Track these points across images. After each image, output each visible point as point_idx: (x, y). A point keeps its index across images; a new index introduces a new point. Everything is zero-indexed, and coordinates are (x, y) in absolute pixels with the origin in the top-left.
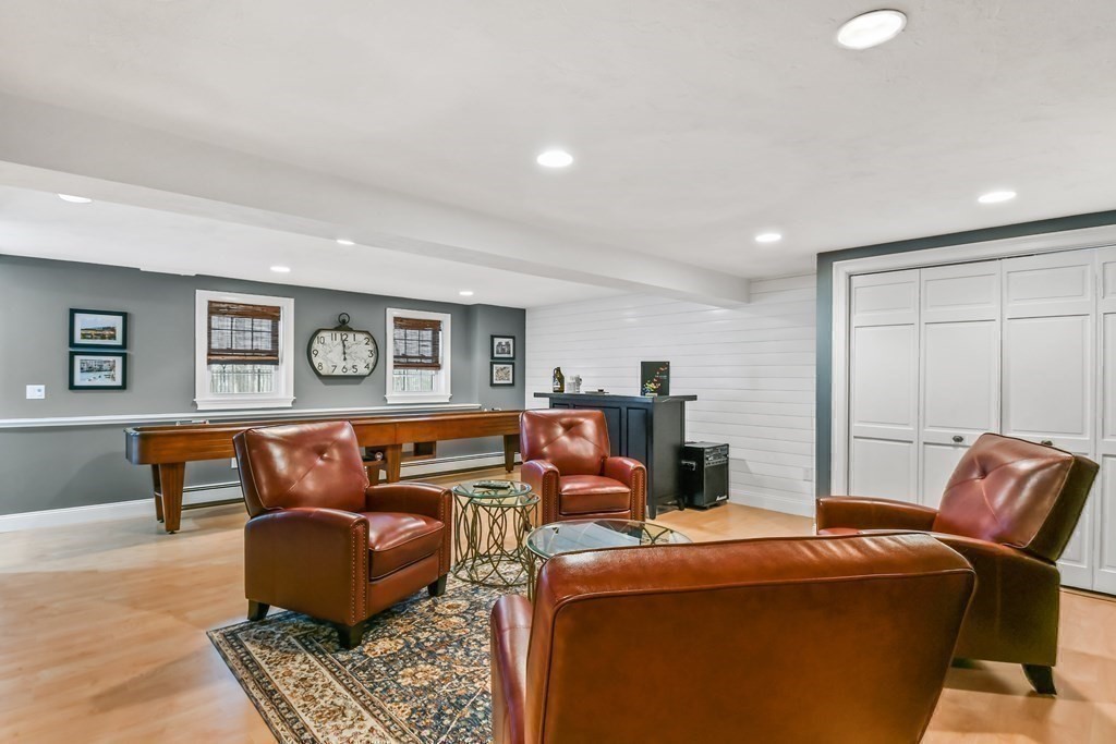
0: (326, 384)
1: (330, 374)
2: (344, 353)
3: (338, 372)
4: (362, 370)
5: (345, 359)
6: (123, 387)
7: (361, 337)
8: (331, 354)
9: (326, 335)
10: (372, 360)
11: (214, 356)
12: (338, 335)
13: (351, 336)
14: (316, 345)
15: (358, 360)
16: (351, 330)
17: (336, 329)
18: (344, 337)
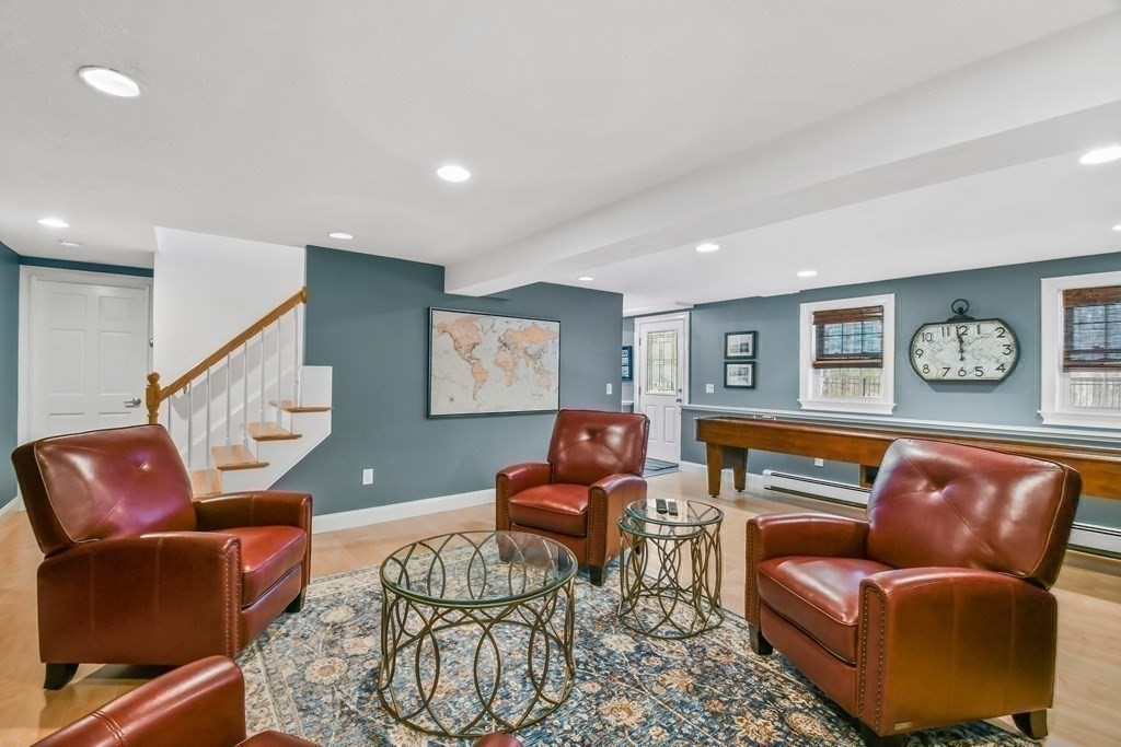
0: (937, 391)
1: (942, 378)
2: (962, 351)
3: (951, 375)
4: (991, 372)
5: (962, 359)
6: (753, 387)
7: (990, 328)
8: (940, 352)
9: (935, 331)
10: (1010, 359)
11: (822, 361)
12: (953, 328)
13: (972, 328)
14: (920, 344)
15: (984, 360)
16: (972, 320)
17: (950, 321)
18: (961, 331)
